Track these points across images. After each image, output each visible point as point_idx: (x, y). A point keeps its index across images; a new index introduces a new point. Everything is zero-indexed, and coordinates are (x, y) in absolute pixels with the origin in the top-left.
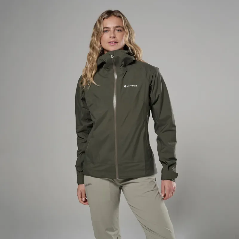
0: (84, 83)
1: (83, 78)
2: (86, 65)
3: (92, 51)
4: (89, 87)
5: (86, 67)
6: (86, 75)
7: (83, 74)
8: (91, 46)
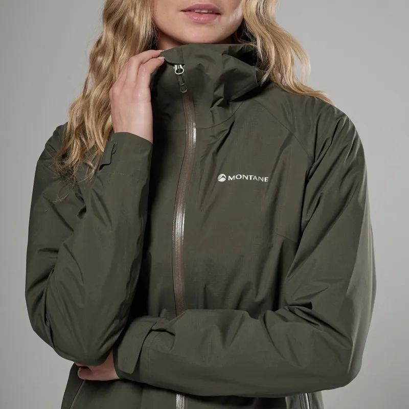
0: (75, 154)
1: (69, 138)
2: (85, 88)
3: (110, 35)
4: (93, 171)
5: (86, 97)
6: (82, 128)
7: (72, 123)
8: (108, 15)
